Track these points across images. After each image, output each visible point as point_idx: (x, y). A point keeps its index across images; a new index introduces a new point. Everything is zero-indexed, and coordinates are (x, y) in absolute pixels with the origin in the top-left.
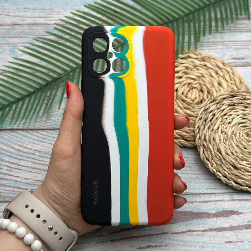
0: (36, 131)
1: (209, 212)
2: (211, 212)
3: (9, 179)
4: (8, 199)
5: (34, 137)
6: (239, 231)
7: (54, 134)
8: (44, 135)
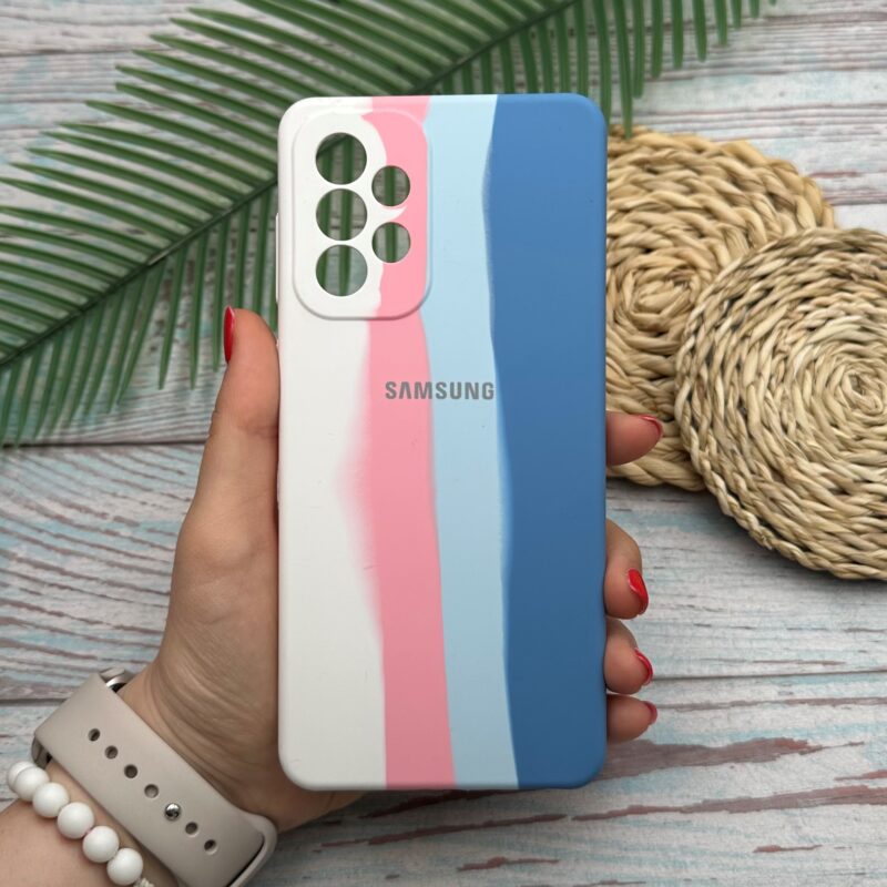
0: (121, 449)
1: (707, 745)
2: (712, 745)
3: (31, 621)
4: (28, 692)
5: (114, 472)
6: (805, 810)
7: (181, 460)
8: (148, 464)
